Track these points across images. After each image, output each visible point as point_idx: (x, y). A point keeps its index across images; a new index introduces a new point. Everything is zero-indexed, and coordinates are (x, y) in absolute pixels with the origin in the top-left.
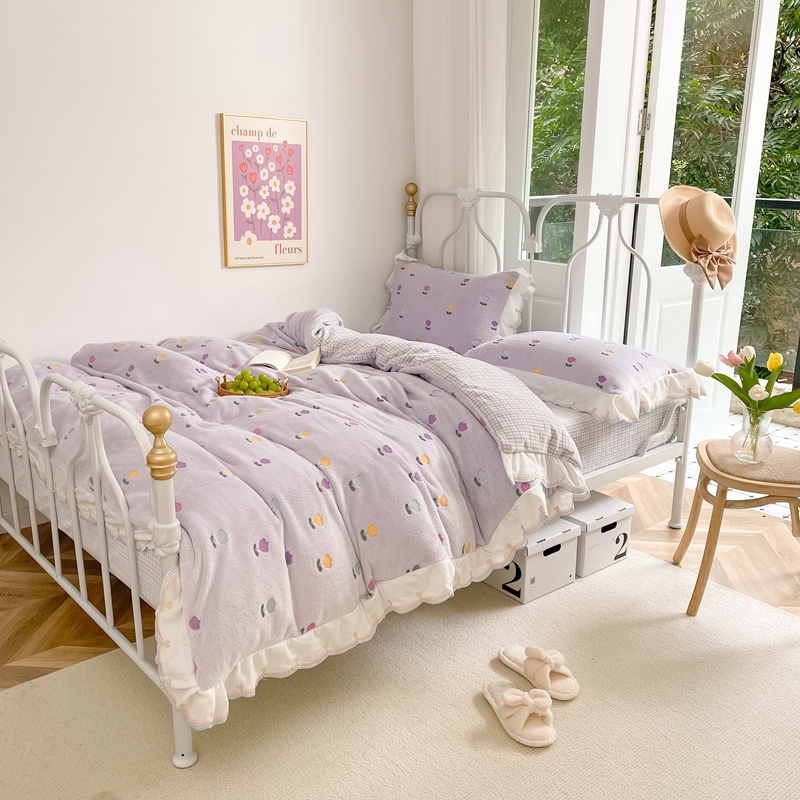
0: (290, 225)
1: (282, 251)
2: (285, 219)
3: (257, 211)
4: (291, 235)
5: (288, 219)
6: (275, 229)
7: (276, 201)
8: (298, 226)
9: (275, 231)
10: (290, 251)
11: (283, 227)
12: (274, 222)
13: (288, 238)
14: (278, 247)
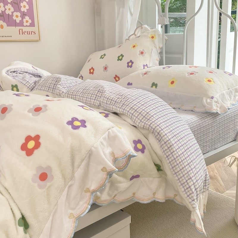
0: (27, 18)
1: (23, 33)
2: (23, 15)
3: (6, 9)
4: (28, 24)
5: (26, 15)
6: (18, 20)
7: (17, 4)
8: (32, 18)
9: (18, 21)
10: (28, 33)
11: (22, 19)
12: (17, 16)
13: (27, 26)
14: (21, 31)
